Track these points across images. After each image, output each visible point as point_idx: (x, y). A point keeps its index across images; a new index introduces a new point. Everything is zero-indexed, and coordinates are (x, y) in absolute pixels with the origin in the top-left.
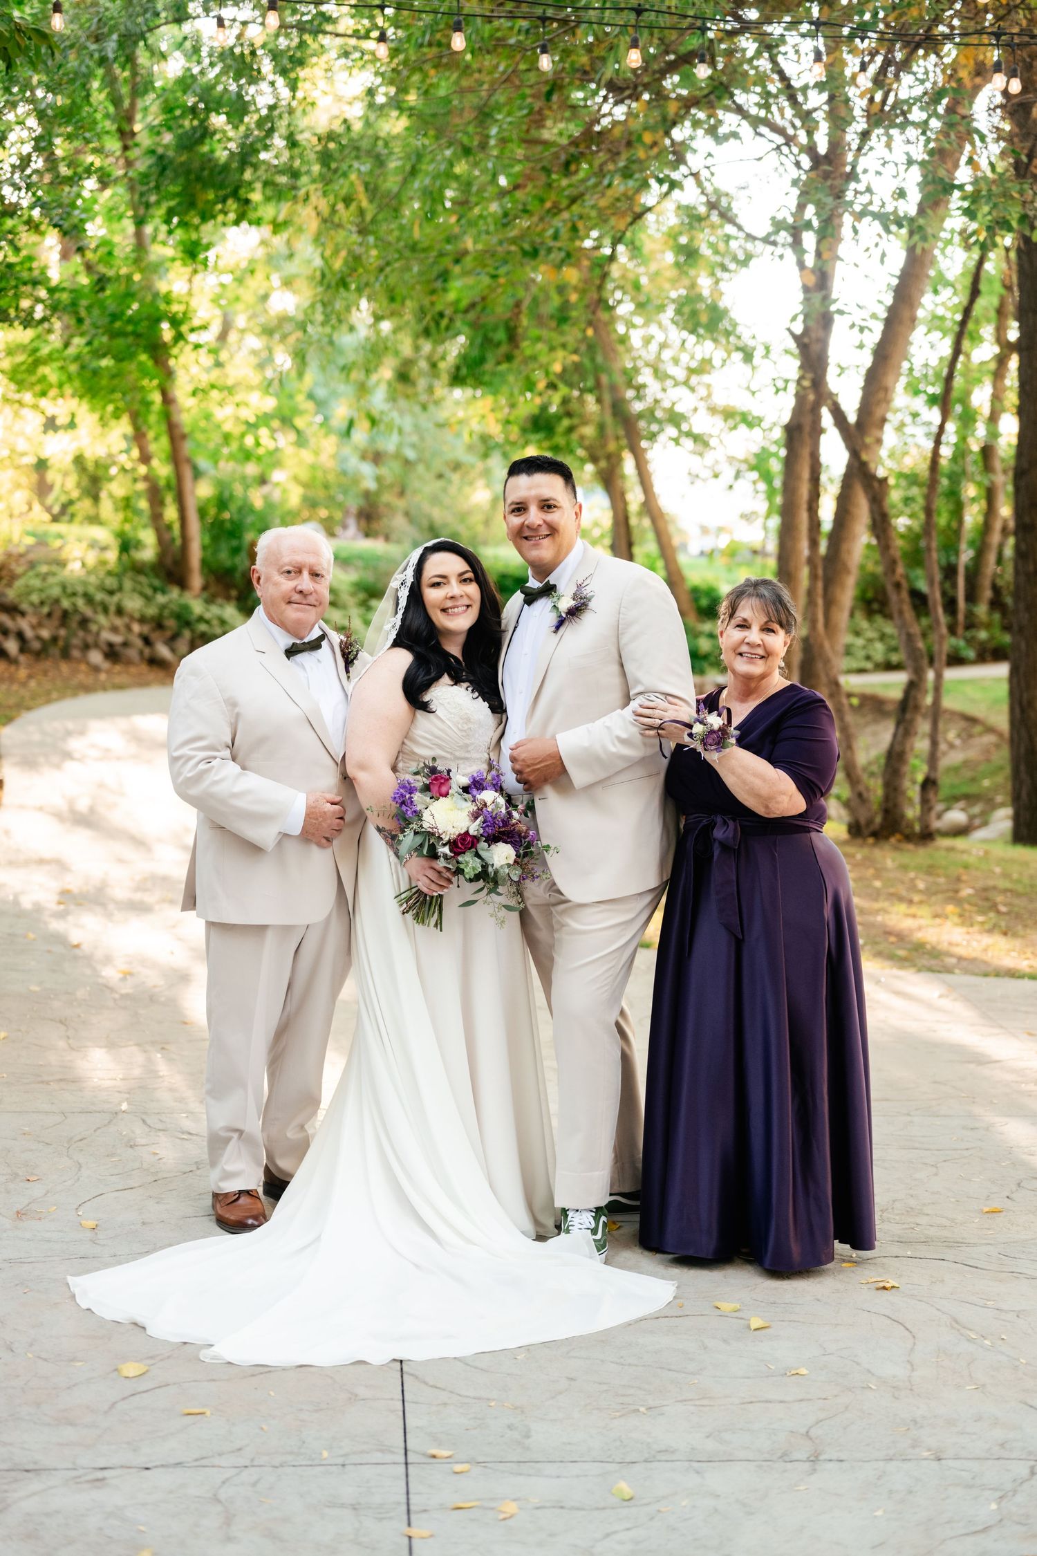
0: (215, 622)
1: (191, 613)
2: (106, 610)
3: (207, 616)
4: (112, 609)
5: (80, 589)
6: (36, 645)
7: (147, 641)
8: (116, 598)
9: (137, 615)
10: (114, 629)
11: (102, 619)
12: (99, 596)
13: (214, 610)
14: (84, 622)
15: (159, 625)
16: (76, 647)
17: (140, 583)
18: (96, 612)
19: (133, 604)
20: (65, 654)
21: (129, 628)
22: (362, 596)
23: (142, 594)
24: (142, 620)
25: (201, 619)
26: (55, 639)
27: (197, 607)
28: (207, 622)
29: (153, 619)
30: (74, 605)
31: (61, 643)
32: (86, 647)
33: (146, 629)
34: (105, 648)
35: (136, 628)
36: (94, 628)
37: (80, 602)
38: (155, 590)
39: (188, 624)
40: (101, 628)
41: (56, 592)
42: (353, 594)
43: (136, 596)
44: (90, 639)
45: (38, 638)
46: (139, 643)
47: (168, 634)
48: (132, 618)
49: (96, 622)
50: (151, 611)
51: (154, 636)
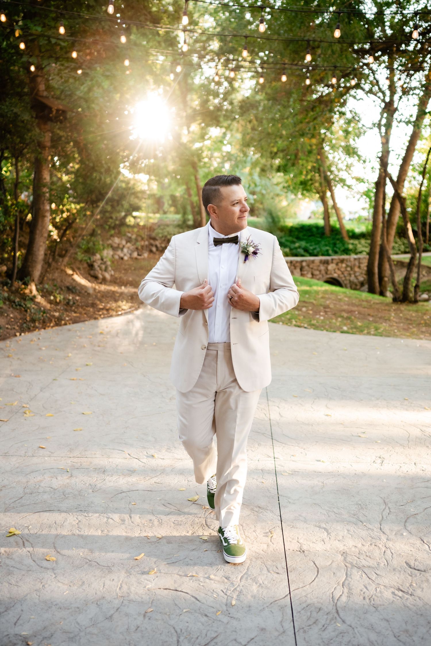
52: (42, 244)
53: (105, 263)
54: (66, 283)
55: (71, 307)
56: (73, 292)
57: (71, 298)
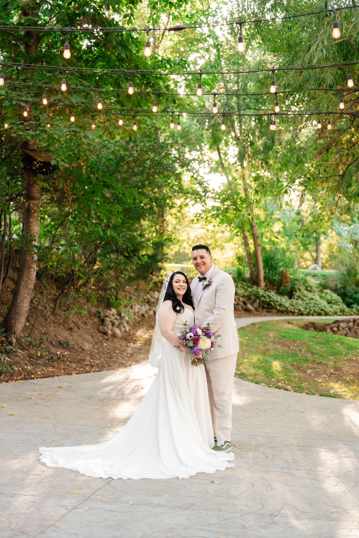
0: (267, 297)
1: (259, 294)
3: (265, 295)
7: (245, 303)
13: (267, 293)
15: (249, 298)
17: (244, 285)
19: (240, 291)
21: (239, 299)
22: (321, 288)
23: (244, 288)
24: (244, 296)
25: (263, 296)
27: (261, 292)
28: (265, 297)
29: (247, 296)
33: (245, 299)
35: (241, 299)
38: (248, 287)
39: (258, 298)
42: (317, 288)
43: (242, 289)
46: (242, 304)
47: (252, 301)
48: (240, 296)
50: (246, 294)
51: (246, 302)
52: (26, 295)
53: (122, 318)
54: (59, 337)
55: (53, 362)
56: (63, 347)
57: (59, 353)
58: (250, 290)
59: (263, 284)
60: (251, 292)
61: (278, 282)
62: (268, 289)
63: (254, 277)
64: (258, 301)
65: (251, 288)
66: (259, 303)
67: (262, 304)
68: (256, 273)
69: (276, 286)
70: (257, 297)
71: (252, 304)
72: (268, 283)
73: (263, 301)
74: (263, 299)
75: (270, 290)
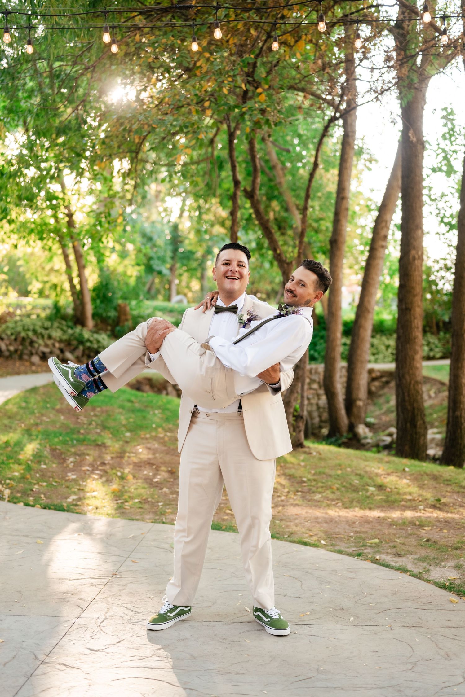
0: (95, 342)
1: (83, 338)
2: (43, 337)
3: (91, 339)
4: (46, 336)
5: (31, 327)
6: (7, 354)
7: (62, 351)
8: (47, 332)
9: (58, 339)
10: (46, 346)
11: (41, 341)
12: (39, 330)
13: (96, 336)
14: (32, 343)
15: (68, 343)
16: (26, 354)
17: (62, 324)
18: (38, 338)
19: (57, 334)
20: (21, 358)
21: (54, 345)
23: (62, 330)
24: (61, 341)
25: (88, 340)
26: (16, 351)
27: (86, 335)
28: (91, 342)
29: (66, 340)
30: (27, 335)
31: (19, 352)
32: (31, 354)
33: (62, 345)
34: (41, 354)
35: (57, 345)
36: (36, 345)
37: (30, 334)
38: (68, 327)
40: (40, 345)
41: (19, 328)
43: (59, 330)
44: (34, 351)
45: (8, 350)
46: (58, 352)
47: (72, 348)
48: (55, 340)
49: (36, 342)
50: (65, 337)
51: (65, 348)
58: (70, 331)
59: (90, 323)
60: (72, 335)
61: (114, 321)
62: (99, 330)
63: (79, 314)
64: (81, 348)
65: (72, 328)
66: (84, 351)
67: (87, 352)
68: (80, 308)
69: (110, 325)
70: (81, 342)
71: (72, 352)
72: (99, 321)
73: (89, 348)
74: (88, 344)
75: (101, 332)
